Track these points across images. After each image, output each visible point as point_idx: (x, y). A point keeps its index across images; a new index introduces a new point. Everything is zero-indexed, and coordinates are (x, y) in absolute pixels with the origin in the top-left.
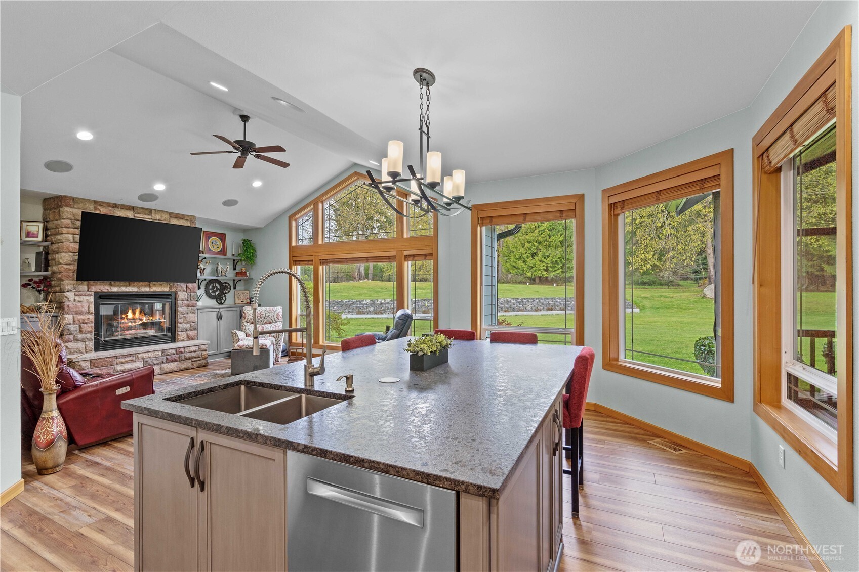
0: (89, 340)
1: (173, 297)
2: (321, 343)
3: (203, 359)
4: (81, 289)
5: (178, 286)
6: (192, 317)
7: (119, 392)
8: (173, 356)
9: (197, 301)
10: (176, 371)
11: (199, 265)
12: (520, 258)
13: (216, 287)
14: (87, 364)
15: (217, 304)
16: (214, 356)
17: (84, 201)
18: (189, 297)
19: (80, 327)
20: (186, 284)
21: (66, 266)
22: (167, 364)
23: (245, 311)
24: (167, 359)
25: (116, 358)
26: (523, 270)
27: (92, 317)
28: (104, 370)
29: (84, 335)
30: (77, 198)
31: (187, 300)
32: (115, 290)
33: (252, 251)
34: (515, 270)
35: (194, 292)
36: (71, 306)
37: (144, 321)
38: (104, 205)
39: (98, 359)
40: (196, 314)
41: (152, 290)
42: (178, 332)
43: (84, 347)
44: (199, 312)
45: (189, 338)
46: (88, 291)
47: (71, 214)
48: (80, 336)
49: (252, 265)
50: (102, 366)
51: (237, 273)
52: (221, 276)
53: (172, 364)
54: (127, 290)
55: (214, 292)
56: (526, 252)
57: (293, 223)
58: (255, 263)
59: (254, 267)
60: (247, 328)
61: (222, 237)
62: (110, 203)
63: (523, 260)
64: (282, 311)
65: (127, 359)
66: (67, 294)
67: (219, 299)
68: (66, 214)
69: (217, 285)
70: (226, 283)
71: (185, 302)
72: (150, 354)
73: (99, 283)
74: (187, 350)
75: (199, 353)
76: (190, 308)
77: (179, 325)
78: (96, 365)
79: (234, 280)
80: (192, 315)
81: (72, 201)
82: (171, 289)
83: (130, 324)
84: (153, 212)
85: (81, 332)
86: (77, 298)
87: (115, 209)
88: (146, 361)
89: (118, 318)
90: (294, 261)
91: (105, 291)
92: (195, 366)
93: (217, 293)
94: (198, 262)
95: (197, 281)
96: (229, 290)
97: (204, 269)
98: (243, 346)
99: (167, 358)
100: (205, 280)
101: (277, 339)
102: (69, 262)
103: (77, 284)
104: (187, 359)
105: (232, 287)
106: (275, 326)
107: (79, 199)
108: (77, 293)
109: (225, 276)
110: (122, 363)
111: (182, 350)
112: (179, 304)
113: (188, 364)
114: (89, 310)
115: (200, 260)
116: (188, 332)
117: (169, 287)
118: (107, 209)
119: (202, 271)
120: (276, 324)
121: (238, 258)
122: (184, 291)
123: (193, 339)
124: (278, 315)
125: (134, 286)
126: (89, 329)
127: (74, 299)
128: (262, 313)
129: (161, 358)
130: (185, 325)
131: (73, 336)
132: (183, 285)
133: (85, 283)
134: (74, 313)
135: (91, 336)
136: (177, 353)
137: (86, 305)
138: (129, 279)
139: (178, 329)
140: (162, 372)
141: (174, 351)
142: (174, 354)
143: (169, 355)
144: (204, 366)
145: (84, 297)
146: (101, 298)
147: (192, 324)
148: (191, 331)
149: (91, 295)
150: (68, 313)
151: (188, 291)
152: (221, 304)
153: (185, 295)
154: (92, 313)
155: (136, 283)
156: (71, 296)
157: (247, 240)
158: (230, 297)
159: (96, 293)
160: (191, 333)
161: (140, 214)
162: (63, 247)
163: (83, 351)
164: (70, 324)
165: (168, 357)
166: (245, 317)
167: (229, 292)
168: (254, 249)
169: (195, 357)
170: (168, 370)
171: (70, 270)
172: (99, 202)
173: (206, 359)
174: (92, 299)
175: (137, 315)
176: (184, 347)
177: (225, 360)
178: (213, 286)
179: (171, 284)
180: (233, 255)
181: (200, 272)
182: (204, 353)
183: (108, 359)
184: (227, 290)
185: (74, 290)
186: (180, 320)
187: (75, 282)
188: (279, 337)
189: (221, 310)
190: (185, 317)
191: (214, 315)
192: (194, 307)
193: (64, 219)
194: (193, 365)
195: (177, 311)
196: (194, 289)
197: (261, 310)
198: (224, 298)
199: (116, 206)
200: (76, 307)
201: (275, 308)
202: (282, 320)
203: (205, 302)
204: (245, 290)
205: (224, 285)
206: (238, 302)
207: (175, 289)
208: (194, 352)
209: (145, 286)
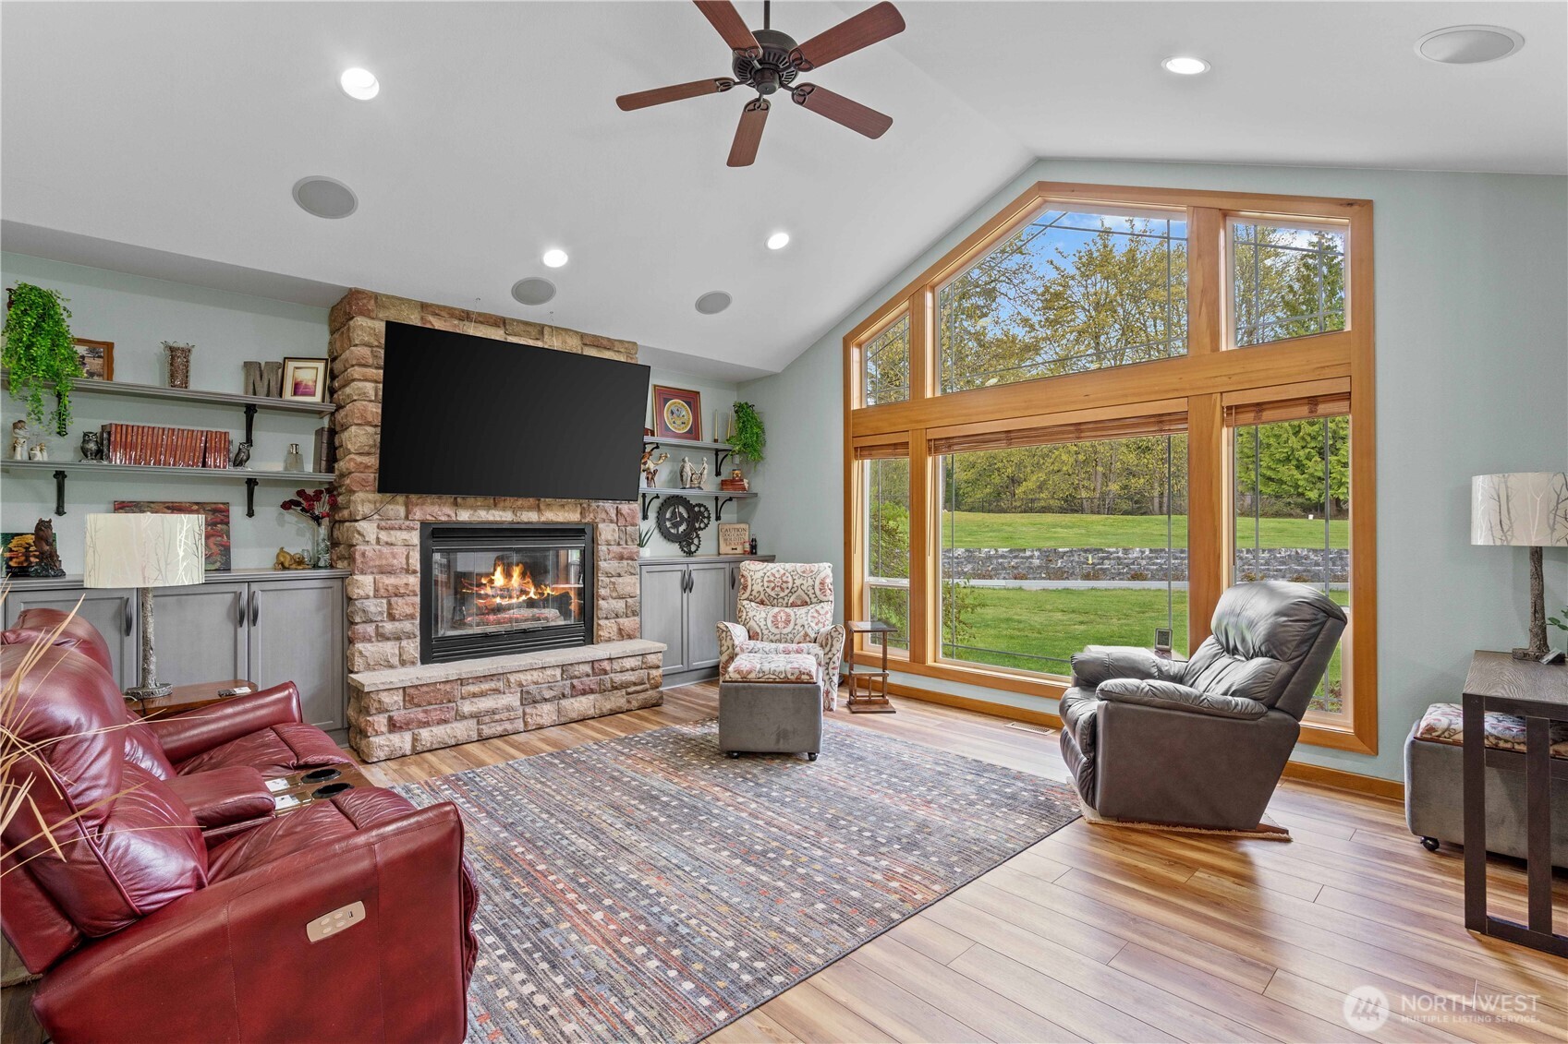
0: (409, 636)
1: (588, 537)
2: (930, 662)
3: (652, 689)
4: (391, 514)
5: (599, 510)
6: (628, 584)
7: (322, 928)
8: (585, 679)
9: (641, 545)
10: (594, 718)
11: (645, 463)
12: (1288, 460)
13: (680, 514)
14: (395, 698)
15: (682, 553)
16: (677, 678)
17: (398, 302)
18: (623, 536)
19: (389, 604)
20: (615, 506)
21: (359, 459)
22: (572, 700)
23: (745, 573)
24: (573, 687)
25: (461, 685)
26: (1297, 486)
27: (414, 581)
28: (433, 714)
29: (397, 624)
30: (384, 295)
31: (619, 544)
32: (464, 516)
33: (755, 430)
34: (1273, 486)
35: (634, 525)
36: (369, 554)
37: (532, 595)
38: (443, 313)
39: (421, 685)
40: (638, 577)
41: (543, 519)
42: (599, 619)
43: (397, 652)
44: (644, 572)
45: (623, 635)
46: (407, 518)
47: (370, 334)
48: (389, 627)
49: (756, 462)
50: (430, 704)
51: (723, 483)
52: (691, 488)
53: (583, 699)
54: (491, 518)
55: (676, 525)
56: (1304, 444)
57: (855, 353)
58: (762, 458)
59: (759, 467)
60: (751, 614)
61: (692, 398)
62: (455, 309)
63: (1294, 462)
64: (831, 575)
65: (485, 686)
66: (362, 525)
67: (686, 541)
68: (360, 333)
69: (682, 510)
70: (700, 505)
71: (615, 548)
72: (536, 675)
73: (430, 498)
74: (616, 666)
75: (643, 673)
76: (625, 562)
77: (601, 602)
78: (416, 701)
79: (717, 499)
80: (627, 579)
81: (373, 302)
82: (585, 517)
83: (498, 600)
84: (546, 331)
85: (392, 617)
86: (384, 536)
87: (465, 322)
88: (528, 692)
89: (472, 585)
90: (856, 449)
91: (444, 518)
92: (635, 704)
93: (682, 529)
94: (641, 453)
95: (640, 500)
96: (706, 521)
97: (655, 472)
98: (749, 672)
99: (572, 684)
100: (657, 497)
101: (827, 649)
102: (367, 448)
103: (381, 502)
104: (616, 688)
105: (713, 516)
106: (817, 611)
107: (388, 297)
108: (383, 524)
109: (700, 488)
110: (474, 695)
111: (606, 665)
112: (601, 554)
113: (618, 700)
114: (408, 563)
115: (648, 450)
116: (620, 620)
117: (579, 511)
118: (448, 324)
119: (651, 476)
120: (818, 607)
121: (727, 446)
122: (612, 521)
123: (630, 637)
124: (822, 583)
125: (504, 509)
126: (409, 610)
127: (378, 538)
128: (784, 579)
129: (561, 683)
130: (614, 601)
131: (374, 626)
132: (610, 506)
133: (401, 498)
134: (375, 571)
135: (413, 626)
136: (595, 674)
137: (401, 551)
138: (494, 490)
139: (599, 612)
140: (563, 720)
141: (587, 668)
142: (588, 675)
143: (577, 677)
144: (654, 705)
145: (398, 533)
146: (437, 535)
147: (628, 600)
148: (627, 617)
149: (413, 529)
150: (363, 573)
151: (622, 522)
152: (690, 553)
153: (614, 530)
154: (414, 572)
155: (509, 501)
156: (369, 529)
157: (746, 404)
158: (707, 537)
159: (424, 524)
160: (628, 623)
161: (520, 336)
162: (353, 412)
163: (395, 661)
164: (367, 597)
165: (575, 682)
166: (745, 588)
167: (706, 526)
168: (760, 425)
169: (635, 684)
170: (574, 715)
171: (367, 467)
172: (431, 305)
173: (657, 687)
174: (415, 538)
175: (516, 580)
176: (610, 659)
177: (699, 690)
178: (674, 513)
179: (585, 505)
180: (716, 441)
181: (648, 478)
182: (654, 673)
183: (442, 687)
184: (702, 521)
185: (376, 517)
186: (602, 592)
187: (378, 496)
188: (832, 646)
189: (691, 567)
190: (614, 583)
191: (675, 580)
192: (633, 559)
193: (356, 345)
194: (629, 702)
195: (598, 570)
196: (633, 517)
197: (782, 572)
198: (696, 541)
199: (466, 316)
200: (381, 556)
201: (815, 567)
202: (832, 598)
203: (657, 548)
204: (739, 522)
205: (696, 509)
206: (725, 549)
207: (592, 516)
208: (633, 670)
209: (530, 508)
